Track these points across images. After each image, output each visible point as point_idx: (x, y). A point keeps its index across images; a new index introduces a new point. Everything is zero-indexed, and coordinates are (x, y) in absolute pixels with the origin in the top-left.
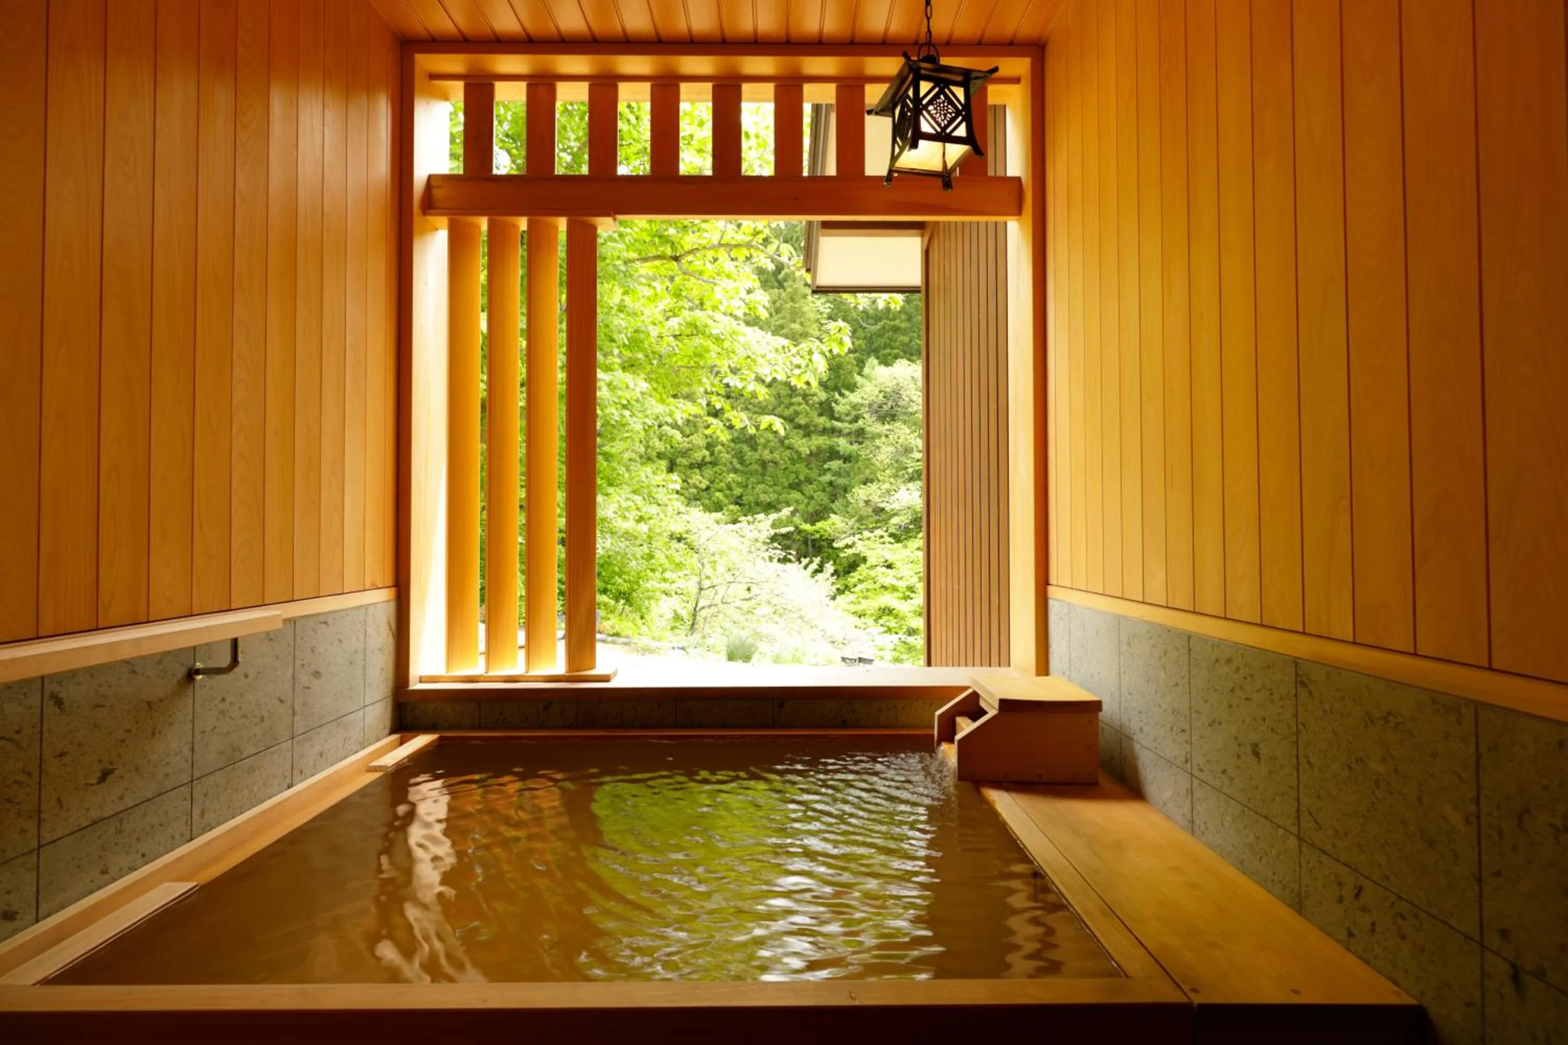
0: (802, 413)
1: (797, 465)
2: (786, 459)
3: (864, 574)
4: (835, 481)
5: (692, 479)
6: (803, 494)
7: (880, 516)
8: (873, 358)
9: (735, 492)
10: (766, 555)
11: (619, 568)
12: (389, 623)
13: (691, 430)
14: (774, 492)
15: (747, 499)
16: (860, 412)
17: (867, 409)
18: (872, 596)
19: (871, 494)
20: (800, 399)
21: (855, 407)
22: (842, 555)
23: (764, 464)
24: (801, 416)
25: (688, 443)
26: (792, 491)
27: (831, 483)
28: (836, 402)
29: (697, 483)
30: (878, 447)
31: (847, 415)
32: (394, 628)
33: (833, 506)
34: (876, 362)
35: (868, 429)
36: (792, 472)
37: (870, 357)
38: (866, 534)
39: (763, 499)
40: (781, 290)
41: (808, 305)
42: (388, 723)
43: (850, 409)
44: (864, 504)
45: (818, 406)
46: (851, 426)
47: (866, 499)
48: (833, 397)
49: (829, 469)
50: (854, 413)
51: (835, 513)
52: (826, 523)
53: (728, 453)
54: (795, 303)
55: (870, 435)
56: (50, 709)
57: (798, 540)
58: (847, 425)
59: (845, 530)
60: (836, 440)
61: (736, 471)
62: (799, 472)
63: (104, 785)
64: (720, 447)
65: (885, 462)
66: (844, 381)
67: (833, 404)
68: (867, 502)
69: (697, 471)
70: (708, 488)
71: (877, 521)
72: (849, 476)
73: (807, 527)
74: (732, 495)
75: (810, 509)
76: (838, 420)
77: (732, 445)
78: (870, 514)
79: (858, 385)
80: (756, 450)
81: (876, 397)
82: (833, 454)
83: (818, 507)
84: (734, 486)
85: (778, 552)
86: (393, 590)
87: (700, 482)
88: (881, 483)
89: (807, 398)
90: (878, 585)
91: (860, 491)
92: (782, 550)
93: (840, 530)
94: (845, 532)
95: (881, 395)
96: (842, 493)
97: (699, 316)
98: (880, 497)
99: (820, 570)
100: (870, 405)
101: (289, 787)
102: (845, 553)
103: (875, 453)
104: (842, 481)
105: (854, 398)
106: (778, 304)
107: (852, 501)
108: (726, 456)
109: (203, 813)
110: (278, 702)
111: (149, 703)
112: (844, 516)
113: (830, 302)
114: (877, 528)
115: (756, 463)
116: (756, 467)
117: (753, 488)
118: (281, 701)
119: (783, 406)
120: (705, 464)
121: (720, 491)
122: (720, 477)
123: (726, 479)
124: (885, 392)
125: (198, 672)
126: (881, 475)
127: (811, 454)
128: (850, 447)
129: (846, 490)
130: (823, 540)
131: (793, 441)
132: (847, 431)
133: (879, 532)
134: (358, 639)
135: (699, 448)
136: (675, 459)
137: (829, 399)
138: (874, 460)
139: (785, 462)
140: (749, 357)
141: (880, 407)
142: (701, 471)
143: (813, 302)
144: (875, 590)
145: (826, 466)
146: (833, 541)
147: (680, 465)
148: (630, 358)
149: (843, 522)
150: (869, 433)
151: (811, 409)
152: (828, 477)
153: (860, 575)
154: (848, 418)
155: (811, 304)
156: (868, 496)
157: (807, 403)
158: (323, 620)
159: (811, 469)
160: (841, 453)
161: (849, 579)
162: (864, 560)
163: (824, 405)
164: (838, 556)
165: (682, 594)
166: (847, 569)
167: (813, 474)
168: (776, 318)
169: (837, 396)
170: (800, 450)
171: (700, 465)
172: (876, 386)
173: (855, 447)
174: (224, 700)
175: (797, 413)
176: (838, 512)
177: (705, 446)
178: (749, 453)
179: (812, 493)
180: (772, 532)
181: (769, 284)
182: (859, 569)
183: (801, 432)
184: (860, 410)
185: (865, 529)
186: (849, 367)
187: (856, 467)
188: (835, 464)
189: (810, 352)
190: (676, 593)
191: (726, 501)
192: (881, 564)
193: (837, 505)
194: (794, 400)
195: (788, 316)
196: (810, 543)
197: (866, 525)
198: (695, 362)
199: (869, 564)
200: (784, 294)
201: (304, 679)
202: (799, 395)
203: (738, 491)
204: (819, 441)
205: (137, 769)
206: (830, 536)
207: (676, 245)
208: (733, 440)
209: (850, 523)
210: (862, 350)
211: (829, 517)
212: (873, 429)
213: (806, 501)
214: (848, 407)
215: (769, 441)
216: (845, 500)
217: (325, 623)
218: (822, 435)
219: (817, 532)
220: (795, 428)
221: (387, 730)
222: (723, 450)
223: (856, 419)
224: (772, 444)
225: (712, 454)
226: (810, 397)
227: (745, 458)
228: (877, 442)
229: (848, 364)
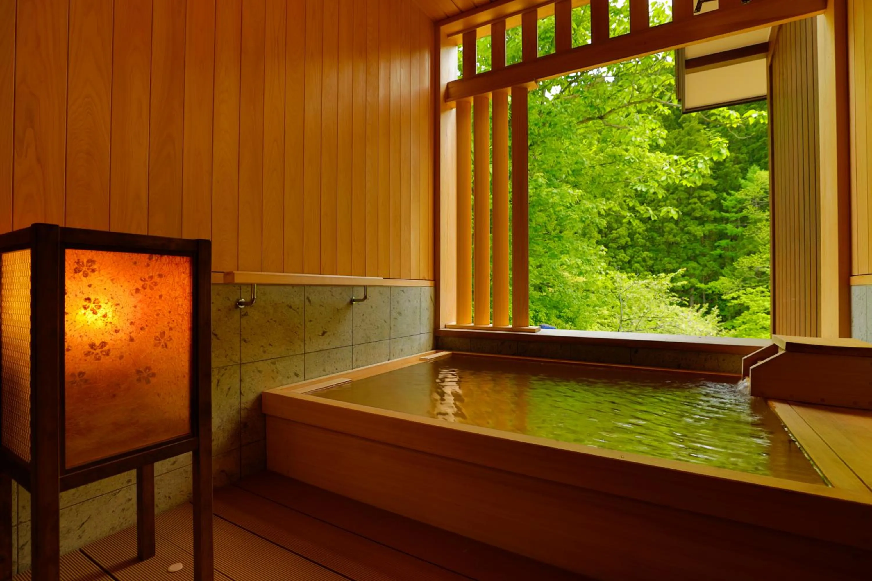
0: (697, 209)
1: (694, 244)
2: (686, 240)
3: (748, 318)
4: (724, 253)
5: (619, 256)
6: (698, 263)
7: (761, 277)
8: (755, 165)
9: (648, 263)
10: (667, 301)
11: (568, 303)
12: (431, 297)
13: (617, 226)
14: (677, 262)
15: (657, 268)
16: (744, 205)
17: (750, 202)
18: (754, 333)
19: (754, 262)
20: (696, 200)
21: (740, 201)
22: (729, 304)
23: (670, 245)
24: (696, 211)
25: (616, 234)
26: (690, 262)
27: (720, 256)
28: (724, 199)
29: (623, 258)
30: (760, 229)
31: (733, 208)
32: (433, 300)
33: (723, 271)
34: (757, 168)
35: (751, 216)
36: (690, 249)
37: (753, 165)
38: (750, 290)
39: (668, 267)
40: (681, 129)
41: (701, 136)
42: (431, 346)
43: (736, 203)
44: (747, 269)
45: (710, 203)
46: (737, 215)
47: (750, 265)
48: (722, 196)
49: (719, 246)
50: (739, 206)
51: (724, 276)
52: (717, 283)
53: (643, 239)
54: (691, 136)
55: (753, 221)
56: (307, 303)
57: (695, 295)
58: (733, 214)
59: (732, 287)
60: (724, 225)
61: (648, 250)
62: (695, 249)
63: (323, 337)
64: (637, 235)
65: (766, 239)
66: (732, 183)
67: (722, 201)
68: (750, 268)
69: (622, 251)
70: (629, 262)
71: (759, 281)
72: (736, 250)
73: (702, 286)
74: (647, 265)
75: (704, 273)
76: (727, 212)
77: (646, 233)
78: (753, 276)
79: (743, 186)
80: (663, 236)
81: (758, 193)
82: (722, 235)
83: (710, 272)
84: (647, 259)
85: (676, 299)
86: (433, 282)
87: (624, 258)
88: (762, 254)
89: (701, 199)
90: (758, 327)
91: (744, 260)
92: (679, 298)
93: (728, 287)
94: (732, 289)
95: (762, 192)
96: (730, 262)
97: (618, 150)
98: (761, 263)
99: (708, 313)
100: (753, 199)
101: (389, 360)
102: (732, 303)
103: (757, 233)
104: (729, 254)
105: (739, 195)
106: (678, 139)
107: (738, 267)
108: (641, 241)
109: (357, 360)
110: (384, 322)
111: (337, 309)
112: (731, 278)
113: (718, 132)
114: (758, 286)
115: (663, 244)
116: (663, 246)
117: (661, 260)
118: (385, 322)
119: (683, 206)
120: (628, 246)
121: (638, 262)
122: (638, 254)
123: (642, 255)
124: (766, 189)
125: (354, 300)
126: (762, 248)
127: (705, 236)
128: (736, 229)
129: (733, 260)
130: (715, 295)
131: (689, 228)
132: (734, 219)
133: (761, 289)
134: (417, 302)
135: (624, 237)
136: (608, 244)
137: (718, 198)
138: (756, 237)
139: (685, 243)
140: (652, 171)
141: (761, 199)
142: (625, 251)
143: (705, 134)
144: (757, 329)
145: (716, 244)
146: (722, 295)
147: (611, 248)
148: (574, 181)
149: (730, 282)
150: (752, 219)
151: (704, 206)
152: (718, 251)
153: (744, 318)
154: (735, 210)
155: (703, 135)
156: (751, 263)
157: (701, 202)
158: (402, 289)
159: (704, 246)
160: (729, 234)
161: (735, 321)
162: (748, 308)
163: (714, 203)
164: (726, 306)
165: (611, 326)
166: (734, 315)
167: (706, 250)
168: (677, 148)
169: (725, 195)
170: (696, 234)
171: (624, 248)
172: (757, 185)
173: (740, 229)
174: (363, 315)
175: (694, 210)
176: (726, 275)
177: (627, 235)
178: (658, 238)
179: (706, 262)
180: (671, 285)
181: (672, 127)
182: (743, 314)
183: (697, 222)
184: (744, 203)
185: (749, 287)
186: (735, 174)
187: (741, 243)
188: (723, 243)
189: (696, 162)
190: (608, 326)
191: (642, 269)
192: (762, 311)
193: (726, 270)
194: (691, 201)
195: (686, 146)
196: (704, 297)
197: (750, 284)
198: (615, 179)
199: (751, 311)
200: (683, 132)
201: (394, 314)
202: (695, 197)
203: (650, 263)
204: (709, 227)
205: (334, 334)
206: (719, 291)
207: (601, 109)
208: (646, 230)
209: (736, 283)
210: (746, 161)
211: (719, 279)
212: (755, 216)
213: (701, 268)
214: (734, 202)
215: (672, 229)
216: (732, 267)
217: (403, 291)
218: (713, 223)
219: (710, 289)
220: (692, 219)
221: (431, 348)
222: (640, 237)
223: (741, 210)
224: (675, 231)
225: (632, 240)
226: (704, 198)
227: (656, 241)
228: (759, 225)
229: (734, 172)
